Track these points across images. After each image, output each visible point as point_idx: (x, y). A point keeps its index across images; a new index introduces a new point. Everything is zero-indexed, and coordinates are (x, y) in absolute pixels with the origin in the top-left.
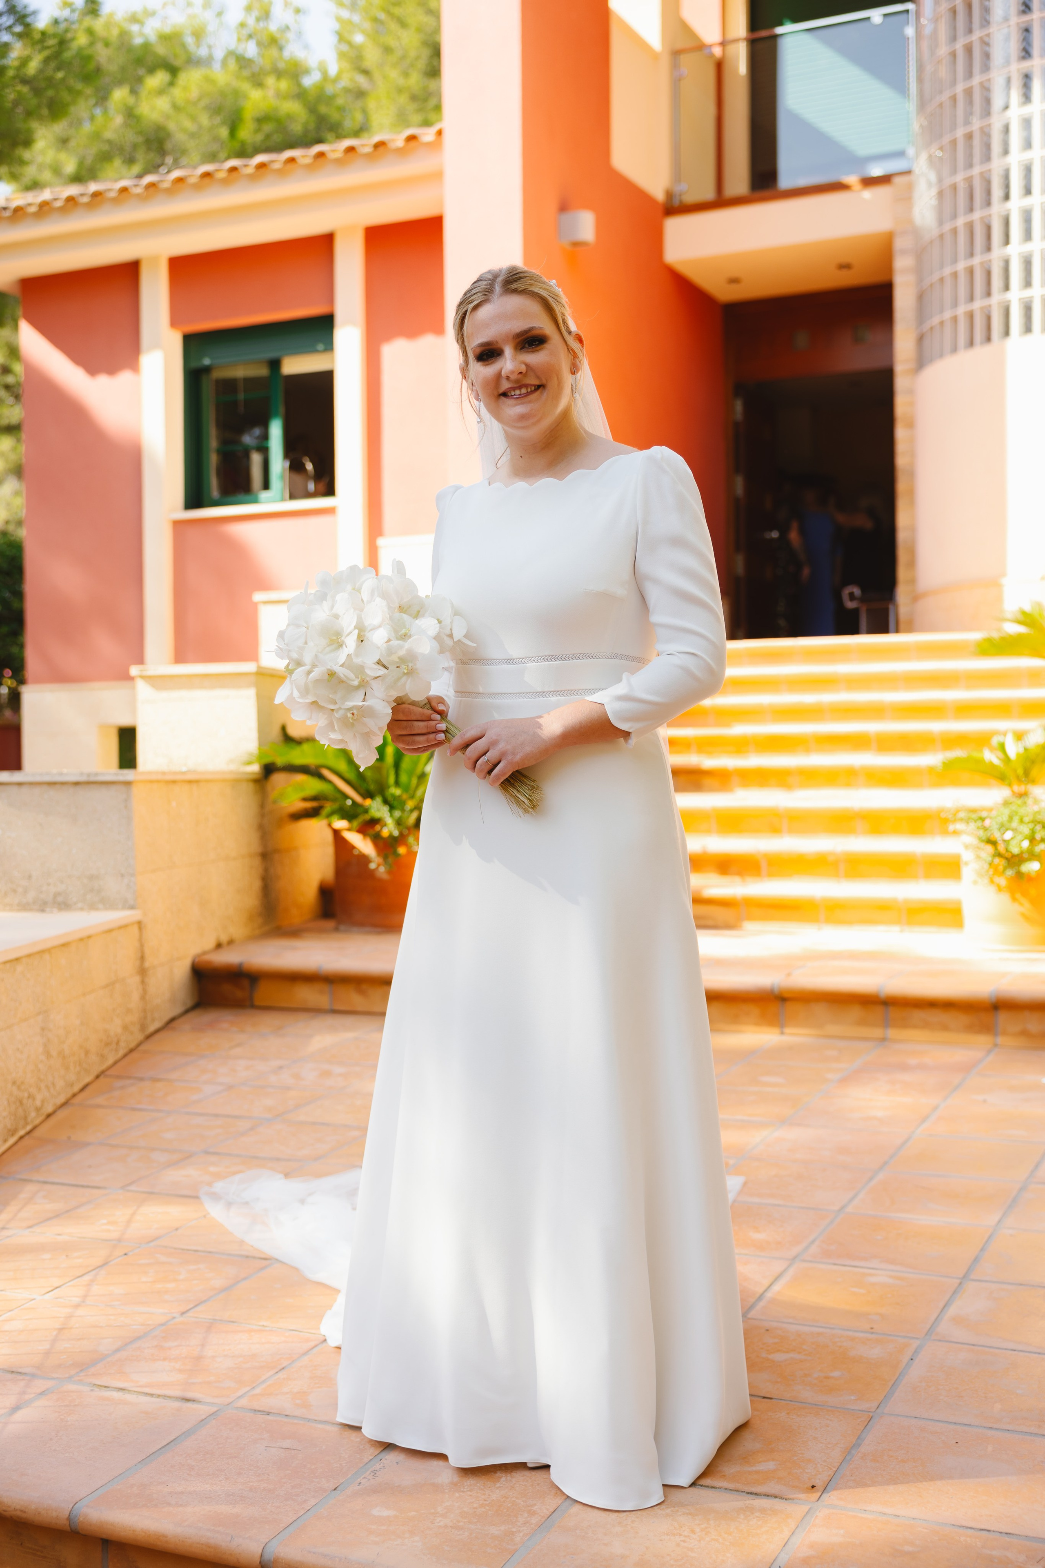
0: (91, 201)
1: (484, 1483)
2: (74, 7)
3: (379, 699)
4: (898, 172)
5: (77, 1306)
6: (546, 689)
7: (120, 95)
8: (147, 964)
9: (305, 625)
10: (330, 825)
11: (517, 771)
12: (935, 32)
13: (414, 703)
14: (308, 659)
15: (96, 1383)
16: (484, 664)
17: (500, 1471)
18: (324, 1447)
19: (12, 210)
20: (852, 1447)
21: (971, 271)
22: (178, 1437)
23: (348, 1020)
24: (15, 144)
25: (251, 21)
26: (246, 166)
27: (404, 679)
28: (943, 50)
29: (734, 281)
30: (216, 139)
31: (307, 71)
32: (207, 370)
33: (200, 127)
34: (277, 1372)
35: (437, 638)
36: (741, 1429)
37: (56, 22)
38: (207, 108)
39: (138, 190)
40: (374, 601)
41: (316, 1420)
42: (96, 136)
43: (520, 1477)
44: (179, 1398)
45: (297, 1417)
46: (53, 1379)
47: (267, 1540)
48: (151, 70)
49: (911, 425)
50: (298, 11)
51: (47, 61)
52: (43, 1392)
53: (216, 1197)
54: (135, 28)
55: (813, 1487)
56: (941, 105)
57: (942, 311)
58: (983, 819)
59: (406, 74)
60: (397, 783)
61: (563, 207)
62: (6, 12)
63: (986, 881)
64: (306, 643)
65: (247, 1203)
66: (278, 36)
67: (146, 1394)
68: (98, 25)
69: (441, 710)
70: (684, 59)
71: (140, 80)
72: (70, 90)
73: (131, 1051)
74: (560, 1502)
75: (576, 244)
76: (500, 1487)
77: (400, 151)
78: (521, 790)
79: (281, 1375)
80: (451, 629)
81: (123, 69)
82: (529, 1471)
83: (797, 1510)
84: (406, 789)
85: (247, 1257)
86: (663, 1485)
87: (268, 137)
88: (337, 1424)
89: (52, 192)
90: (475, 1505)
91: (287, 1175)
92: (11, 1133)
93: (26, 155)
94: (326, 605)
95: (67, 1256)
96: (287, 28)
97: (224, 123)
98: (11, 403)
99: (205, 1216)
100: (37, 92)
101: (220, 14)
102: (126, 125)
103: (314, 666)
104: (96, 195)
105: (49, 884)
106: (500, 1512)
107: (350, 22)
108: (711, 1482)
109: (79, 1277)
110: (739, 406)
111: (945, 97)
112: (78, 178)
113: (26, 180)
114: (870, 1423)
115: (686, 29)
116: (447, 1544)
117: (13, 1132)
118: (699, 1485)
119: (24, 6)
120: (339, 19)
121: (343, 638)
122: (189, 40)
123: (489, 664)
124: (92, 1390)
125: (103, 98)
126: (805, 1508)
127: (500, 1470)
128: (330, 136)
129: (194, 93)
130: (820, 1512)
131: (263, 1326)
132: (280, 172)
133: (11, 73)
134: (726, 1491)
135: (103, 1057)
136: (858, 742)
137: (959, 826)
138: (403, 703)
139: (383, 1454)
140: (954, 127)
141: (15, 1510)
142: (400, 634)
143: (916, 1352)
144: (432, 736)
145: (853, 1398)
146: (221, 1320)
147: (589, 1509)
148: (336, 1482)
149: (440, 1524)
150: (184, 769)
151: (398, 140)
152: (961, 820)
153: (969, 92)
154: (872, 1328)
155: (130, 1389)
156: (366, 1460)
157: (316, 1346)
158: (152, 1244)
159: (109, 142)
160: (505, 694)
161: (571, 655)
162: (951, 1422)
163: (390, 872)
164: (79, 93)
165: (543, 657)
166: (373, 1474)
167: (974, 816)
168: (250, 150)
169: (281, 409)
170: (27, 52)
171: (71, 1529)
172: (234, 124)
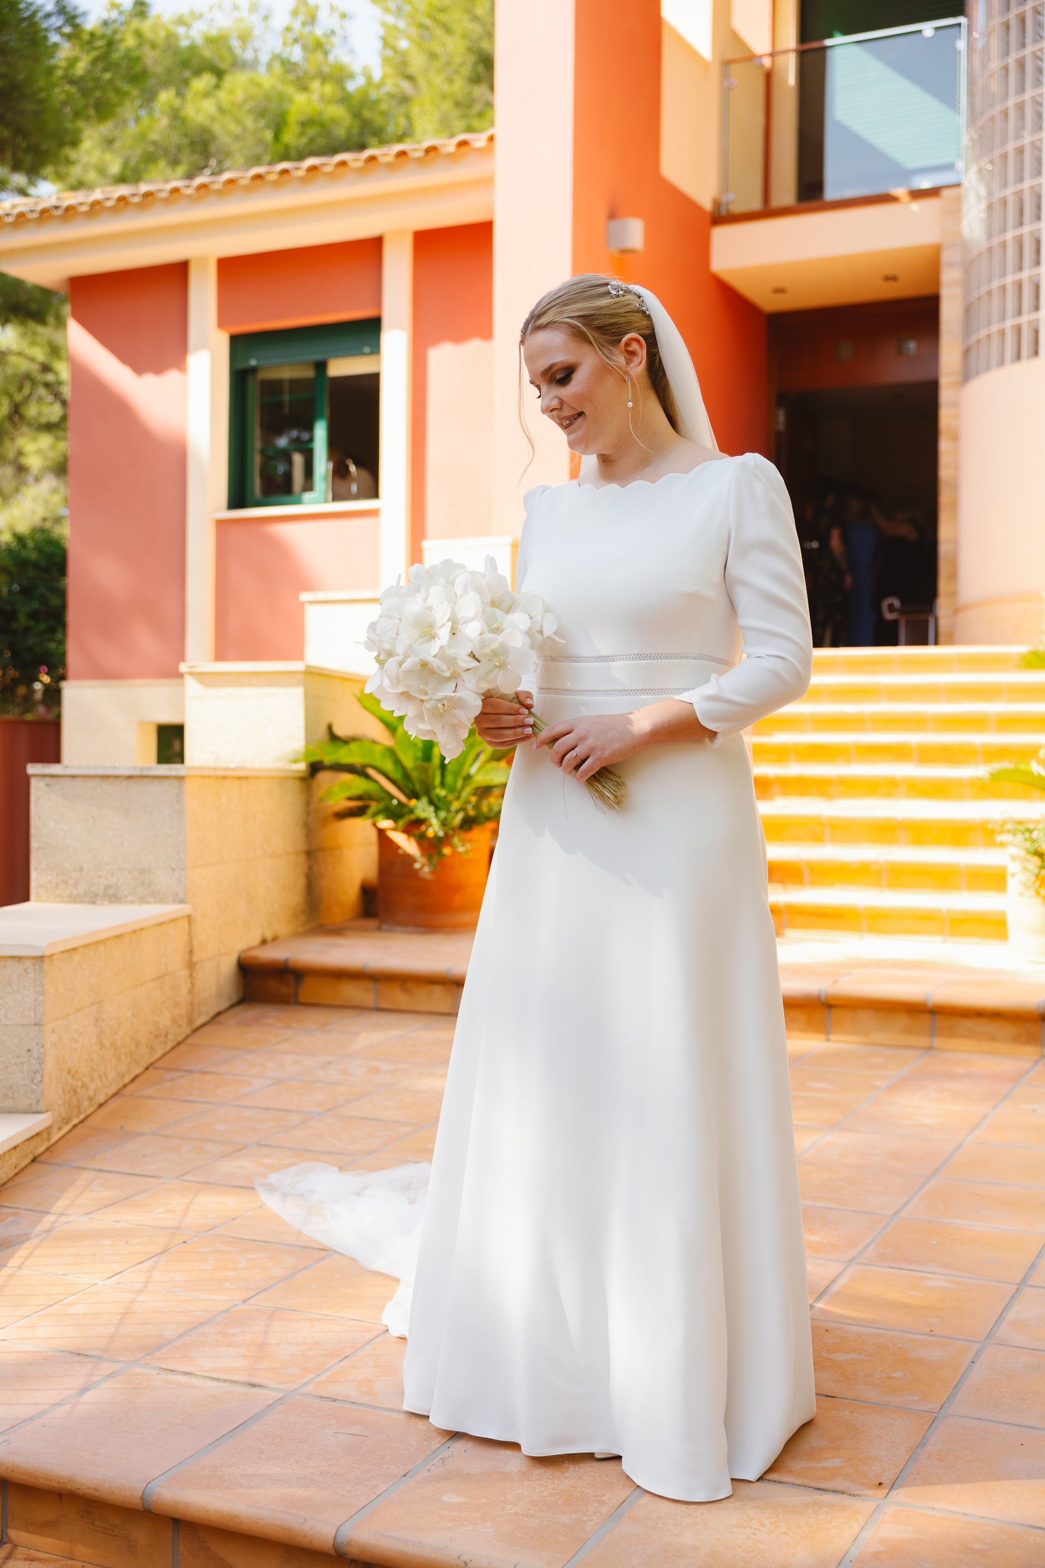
0: (142, 201)
1: (552, 1473)
2: (122, 8)
3: (470, 690)
4: (946, 185)
5: (139, 1292)
6: (634, 688)
7: (166, 97)
8: (195, 959)
9: (398, 616)
10: (374, 825)
11: (604, 768)
12: (987, 46)
13: (503, 697)
14: (400, 649)
15: (162, 1367)
16: (572, 661)
17: (568, 1462)
18: (392, 1434)
19: (64, 209)
20: (918, 1446)
21: (1019, 285)
22: (246, 1421)
23: (394, 1018)
24: (62, 144)
25: (297, 25)
26: (297, 169)
27: (495, 672)
28: (995, 64)
29: (780, 291)
30: (261, 142)
31: (351, 76)
32: (253, 370)
33: (245, 130)
34: (341, 1361)
35: (528, 633)
36: (807, 1426)
37: (105, 23)
38: (251, 111)
39: (190, 191)
40: (467, 594)
41: (382, 1408)
42: (142, 137)
43: (588, 1469)
44: (246, 1383)
45: (363, 1404)
46: (119, 1361)
47: (341, 1523)
48: (197, 73)
49: (955, 438)
50: (344, 16)
51: (94, 62)
52: (111, 1374)
53: (271, 1188)
54: (181, 30)
55: (880, 1484)
56: (992, 119)
57: (989, 324)
58: (1030, 831)
59: (450, 81)
60: (443, 784)
61: (613, 215)
62: (56, 13)
63: (1032, 893)
64: (397, 634)
65: (302, 1195)
66: (323, 40)
67: (213, 1379)
68: (146, 26)
69: (528, 704)
70: (734, 68)
71: (186, 83)
72: (117, 91)
73: (179, 1044)
74: (629, 1493)
75: (625, 252)
76: (568, 1477)
77: (451, 156)
78: (607, 786)
79: (345, 1363)
80: (541, 626)
81: (169, 71)
82: (597, 1462)
83: (866, 1506)
84: (452, 790)
85: (305, 1247)
86: (732, 1479)
87: (312, 140)
88: (403, 1412)
89: (102, 192)
90: (545, 1494)
91: (341, 1169)
92: (65, 1121)
93: (72, 154)
94: (419, 597)
95: (126, 1243)
96: (333, 33)
97: (267, 126)
98: (50, 401)
99: (261, 1207)
100: (85, 92)
101: (266, 18)
102: (171, 127)
103: (406, 656)
104: (147, 195)
105: (100, 877)
106: (570, 1501)
107: (395, 28)
108: (778, 1477)
109: (139, 1263)
110: (781, 416)
111: (997, 110)
112: (121, 179)
113: (72, 180)
114: (934, 1424)
115: (736, 39)
116: (519, 1531)
117: (67, 1121)
118: (766, 1480)
119: (74, 7)
120: (384, 24)
121: (435, 630)
122: (235, 43)
123: (577, 661)
124: (158, 1373)
125: (149, 98)
126: (873, 1505)
127: (567, 1460)
128: (373, 141)
129: (240, 96)
130: (888, 1508)
131: (325, 1315)
132: (330, 175)
133: (59, 73)
134: (794, 1486)
135: (152, 1049)
136: (899, 753)
137: (1005, 838)
138: (491, 697)
139: (449, 1444)
140: (1004, 141)
141: (89, 1488)
142: (493, 627)
143: (977, 1355)
144: (519, 730)
145: (915, 1398)
146: (282, 1309)
147: (659, 1500)
148: (405, 1468)
149: (510, 1512)
150: (233, 766)
151: (450, 146)
152: (1008, 831)
153: (1021, 107)
154: (931, 1331)
155: (196, 1373)
156: (434, 1448)
157: (378, 1336)
158: (210, 1233)
159: (154, 143)
160: (593, 691)
161: (660, 655)
162: (1015, 1425)
163: (433, 872)
164: (126, 94)
165: (632, 656)
166: (442, 1461)
167: (1021, 828)
168: (293, 153)
169: (327, 411)
170: (76, 52)
171: (144, 1508)
172: (278, 126)
